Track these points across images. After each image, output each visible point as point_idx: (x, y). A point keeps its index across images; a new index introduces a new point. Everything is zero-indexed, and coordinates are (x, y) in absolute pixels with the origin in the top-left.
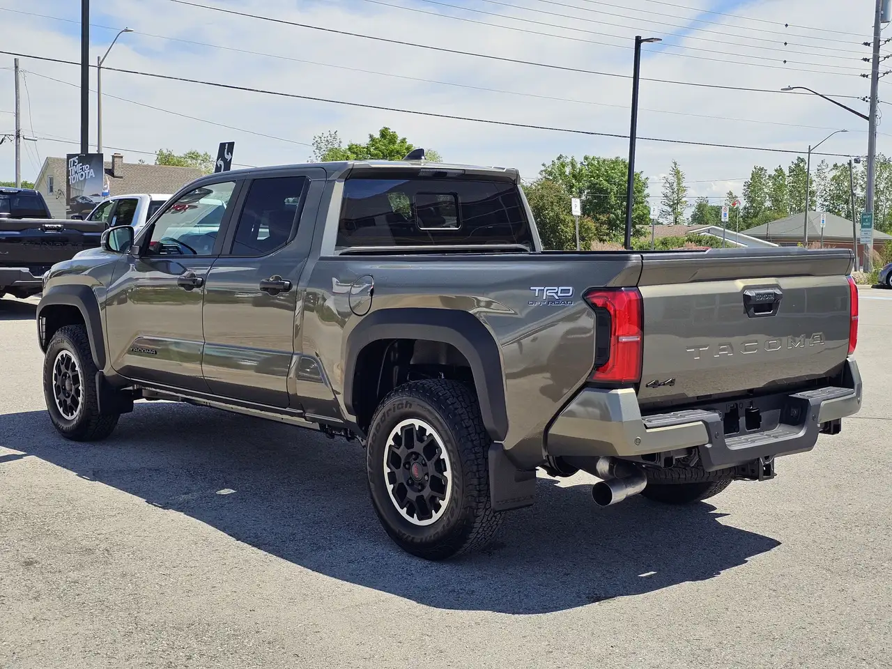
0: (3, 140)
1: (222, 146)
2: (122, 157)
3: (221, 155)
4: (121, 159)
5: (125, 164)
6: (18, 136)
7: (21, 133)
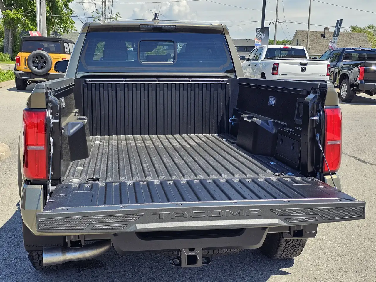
0: (270, 23)
1: (338, 21)
2: (329, 29)
3: (337, 26)
4: (328, 30)
5: (330, 32)
6: (276, 21)
7: (278, 20)
